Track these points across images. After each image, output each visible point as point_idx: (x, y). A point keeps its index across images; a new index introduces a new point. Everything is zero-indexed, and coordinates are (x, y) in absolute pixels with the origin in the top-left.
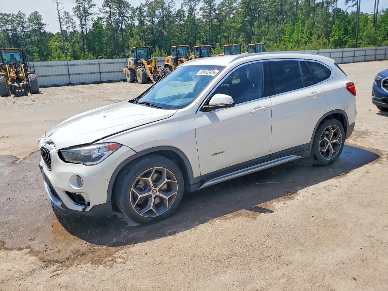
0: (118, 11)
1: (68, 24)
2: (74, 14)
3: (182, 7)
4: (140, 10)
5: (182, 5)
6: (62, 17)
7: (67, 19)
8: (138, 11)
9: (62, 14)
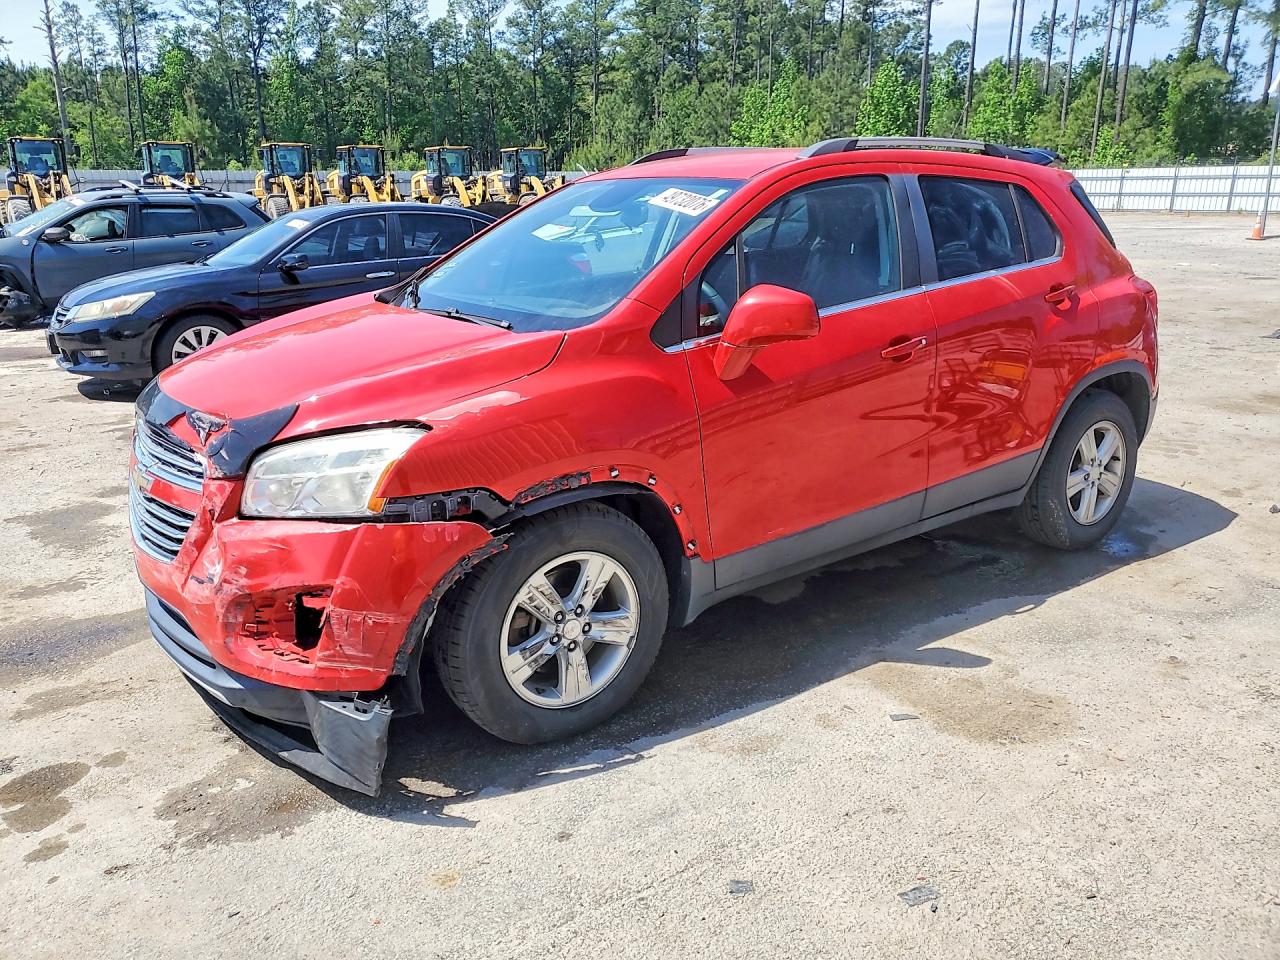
0: (243, 13)
1: (76, 44)
2: (99, 11)
3: (452, 13)
4: (319, 15)
5: (451, 5)
6: (56, 20)
7: (71, 28)
8: (311, 16)
9: (56, 11)
